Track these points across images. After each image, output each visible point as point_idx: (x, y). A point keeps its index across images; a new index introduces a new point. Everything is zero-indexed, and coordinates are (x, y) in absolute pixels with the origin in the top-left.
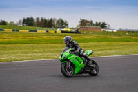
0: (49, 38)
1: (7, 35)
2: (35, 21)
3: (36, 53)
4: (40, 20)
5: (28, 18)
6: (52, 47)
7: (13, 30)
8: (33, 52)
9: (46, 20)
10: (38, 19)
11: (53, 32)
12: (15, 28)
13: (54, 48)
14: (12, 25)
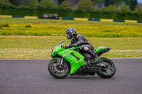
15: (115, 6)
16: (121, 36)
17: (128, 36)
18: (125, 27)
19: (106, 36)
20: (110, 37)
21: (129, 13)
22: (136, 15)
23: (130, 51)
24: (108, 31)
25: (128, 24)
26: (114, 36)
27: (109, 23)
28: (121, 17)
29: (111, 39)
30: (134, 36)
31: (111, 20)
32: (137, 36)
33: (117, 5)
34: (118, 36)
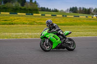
0: (89, 21)
1: (58, 19)
2: (78, 9)
3: (78, 32)
4: (82, 9)
5: (73, 8)
6: (90, 28)
7: (63, 16)
8: (77, 31)
9: (86, 9)
10: (80, 8)
11: (91, 17)
12: (64, 14)
13: (92, 28)
14: (62, 12)
15: (11, 4)
16: (15, 24)
17: (19, 24)
18: (18, 17)
19: (4, 24)
20: (7, 24)
21: (21, 8)
22: (25, 9)
23: (21, 34)
24: (6, 21)
25: (19, 16)
26: (10, 24)
27: (6, 15)
28: (15, 11)
29: (8, 26)
30: (24, 24)
31: (8, 13)
32: (26, 24)
33: (12, 3)
34: (13, 24)
